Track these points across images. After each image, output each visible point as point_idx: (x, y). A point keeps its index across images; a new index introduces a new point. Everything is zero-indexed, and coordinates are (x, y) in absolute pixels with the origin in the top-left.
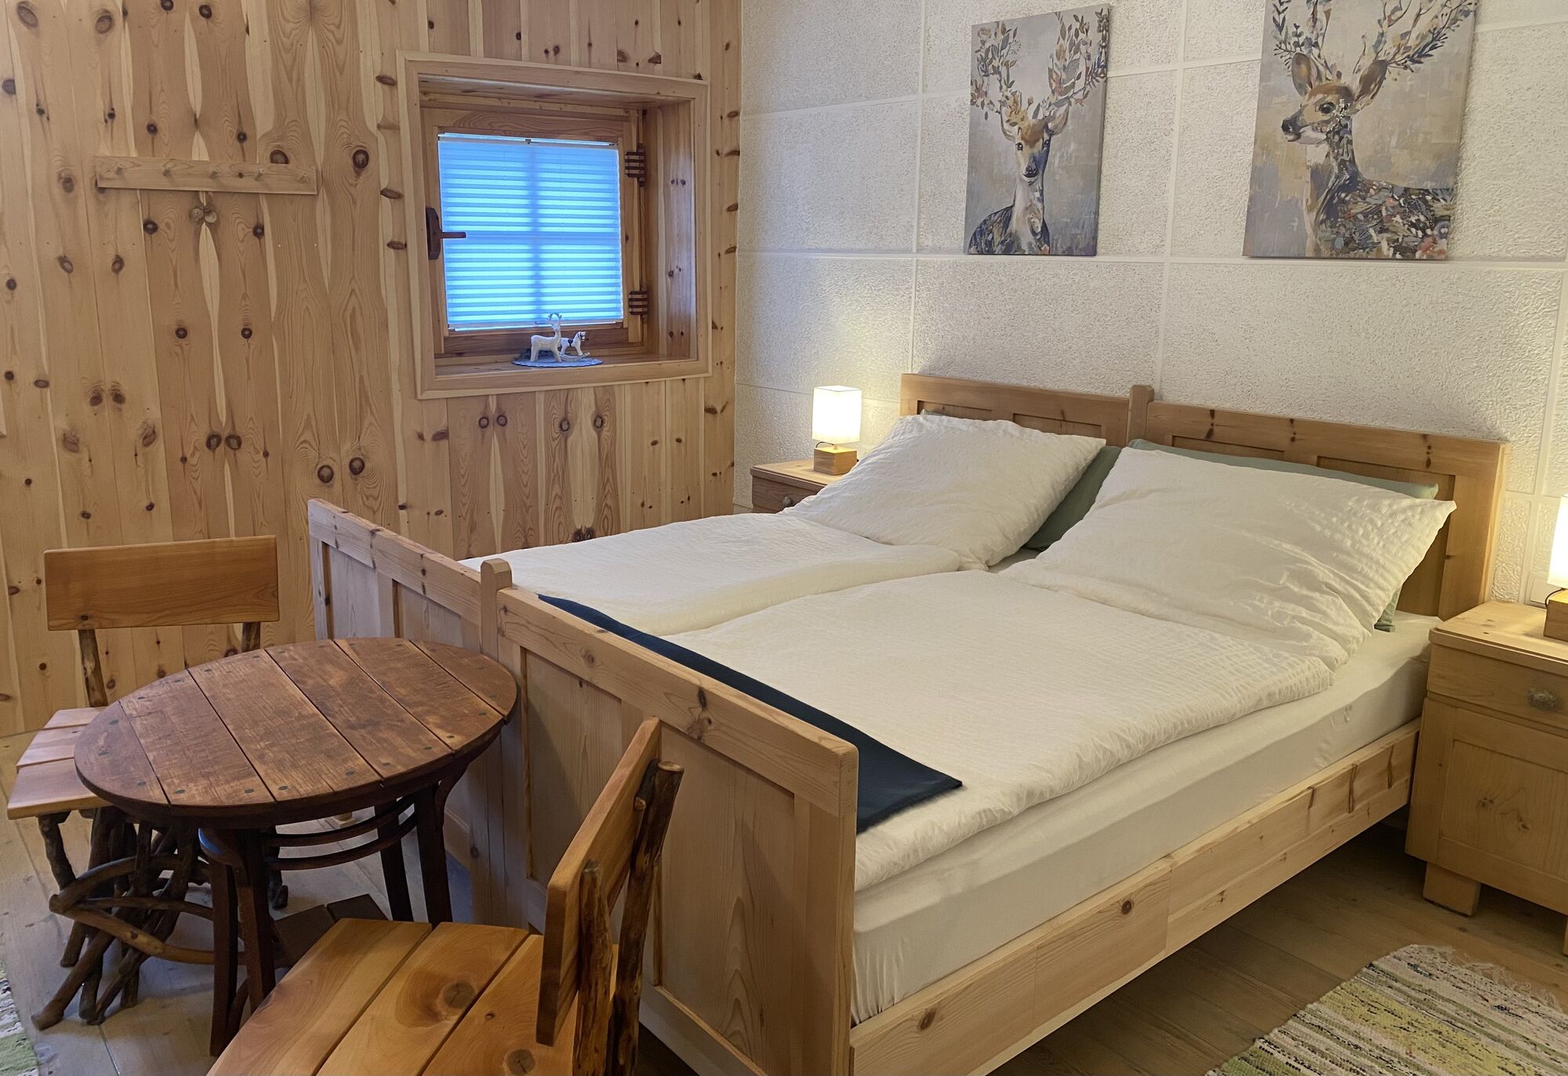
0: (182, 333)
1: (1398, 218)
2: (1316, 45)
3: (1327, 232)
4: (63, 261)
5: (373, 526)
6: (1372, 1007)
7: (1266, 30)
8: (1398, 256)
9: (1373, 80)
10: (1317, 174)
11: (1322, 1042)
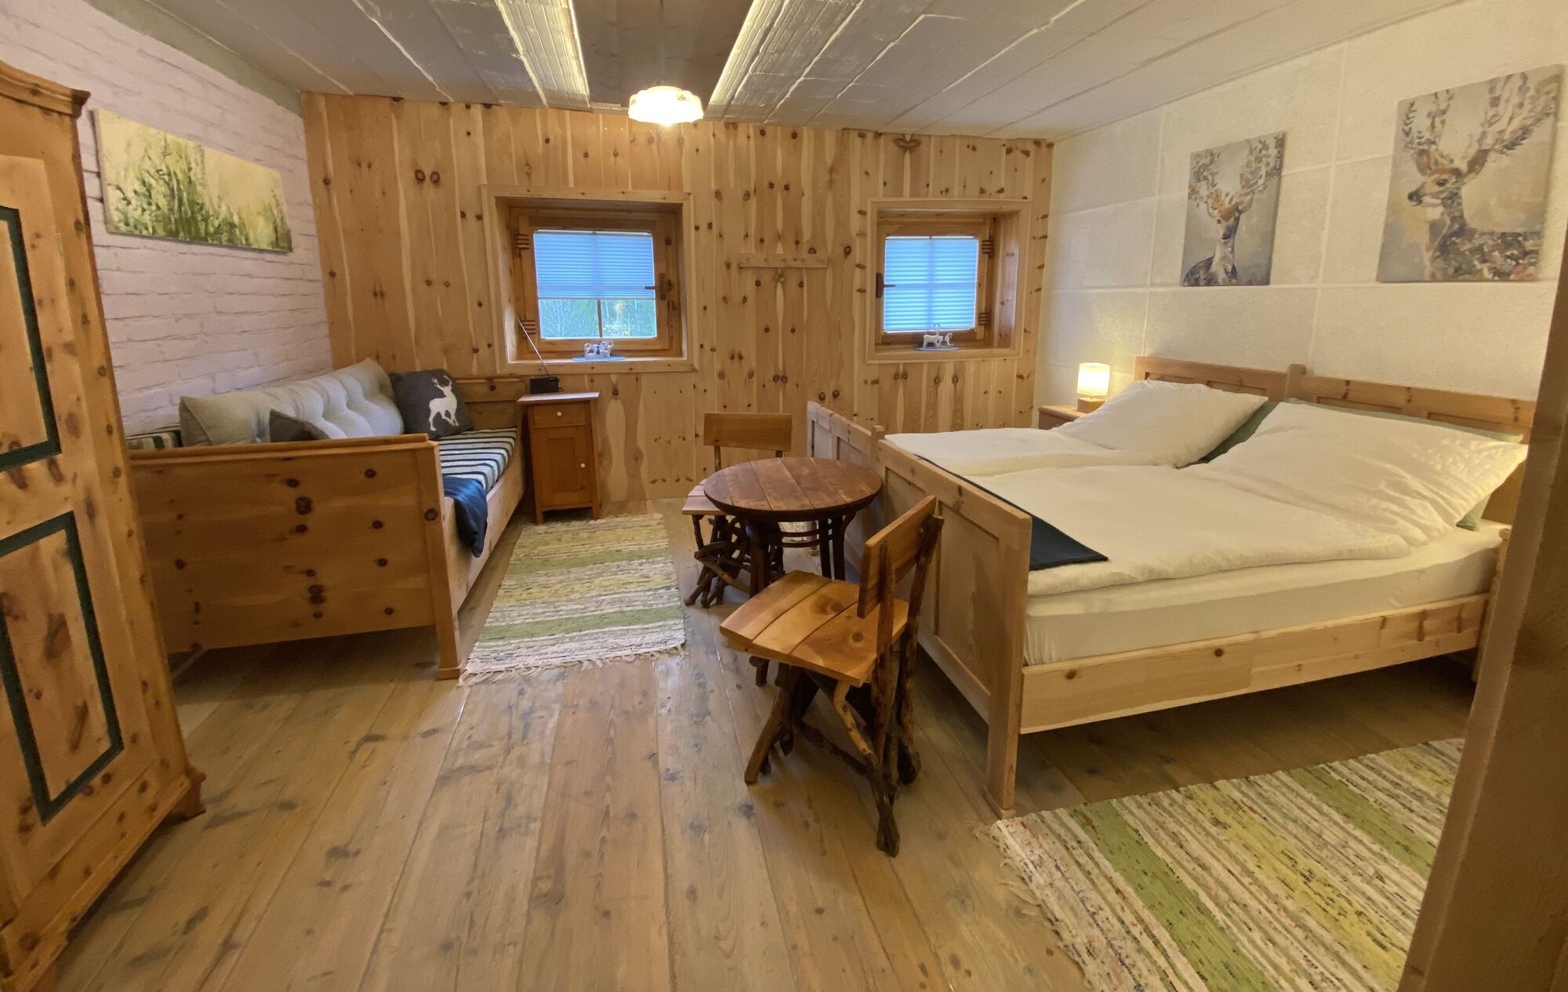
1: (1496, 253)
2: (1433, 142)
3: (1441, 263)
7: (1397, 137)
8: (1496, 278)
9: (1477, 162)
10: (1434, 227)
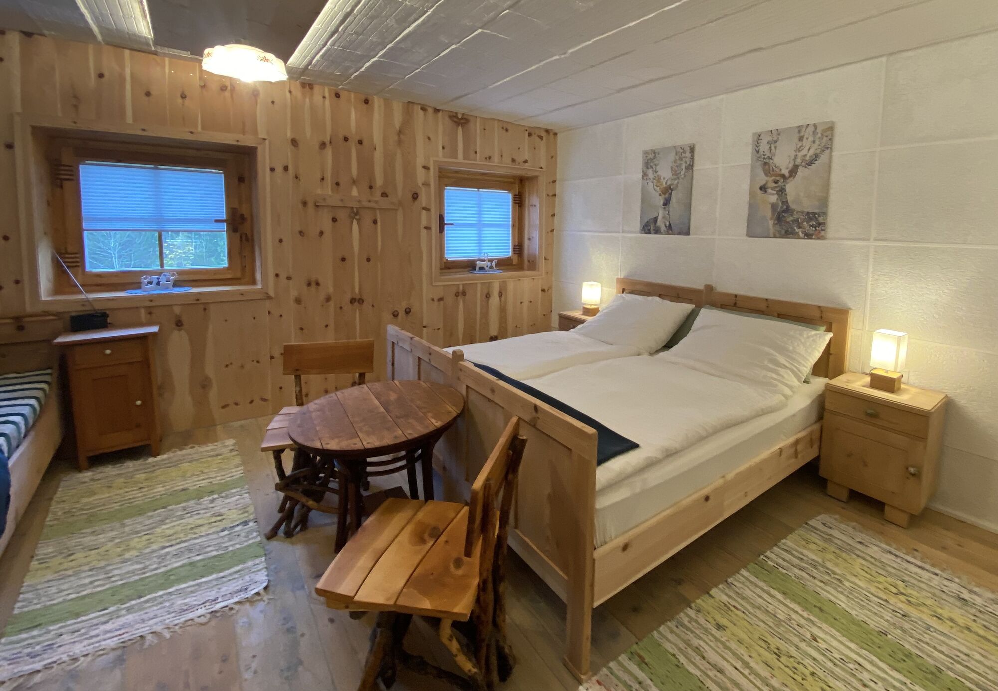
0: (343, 259)
1: (805, 223)
2: (772, 159)
3: (778, 227)
4: (301, 232)
5: (411, 335)
6: (808, 541)
7: (752, 153)
8: (806, 237)
9: (794, 171)
10: (774, 206)
11: (788, 556)
